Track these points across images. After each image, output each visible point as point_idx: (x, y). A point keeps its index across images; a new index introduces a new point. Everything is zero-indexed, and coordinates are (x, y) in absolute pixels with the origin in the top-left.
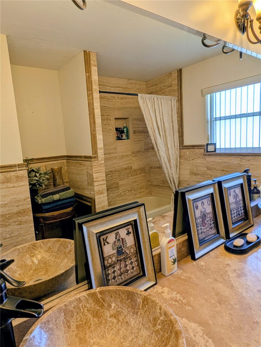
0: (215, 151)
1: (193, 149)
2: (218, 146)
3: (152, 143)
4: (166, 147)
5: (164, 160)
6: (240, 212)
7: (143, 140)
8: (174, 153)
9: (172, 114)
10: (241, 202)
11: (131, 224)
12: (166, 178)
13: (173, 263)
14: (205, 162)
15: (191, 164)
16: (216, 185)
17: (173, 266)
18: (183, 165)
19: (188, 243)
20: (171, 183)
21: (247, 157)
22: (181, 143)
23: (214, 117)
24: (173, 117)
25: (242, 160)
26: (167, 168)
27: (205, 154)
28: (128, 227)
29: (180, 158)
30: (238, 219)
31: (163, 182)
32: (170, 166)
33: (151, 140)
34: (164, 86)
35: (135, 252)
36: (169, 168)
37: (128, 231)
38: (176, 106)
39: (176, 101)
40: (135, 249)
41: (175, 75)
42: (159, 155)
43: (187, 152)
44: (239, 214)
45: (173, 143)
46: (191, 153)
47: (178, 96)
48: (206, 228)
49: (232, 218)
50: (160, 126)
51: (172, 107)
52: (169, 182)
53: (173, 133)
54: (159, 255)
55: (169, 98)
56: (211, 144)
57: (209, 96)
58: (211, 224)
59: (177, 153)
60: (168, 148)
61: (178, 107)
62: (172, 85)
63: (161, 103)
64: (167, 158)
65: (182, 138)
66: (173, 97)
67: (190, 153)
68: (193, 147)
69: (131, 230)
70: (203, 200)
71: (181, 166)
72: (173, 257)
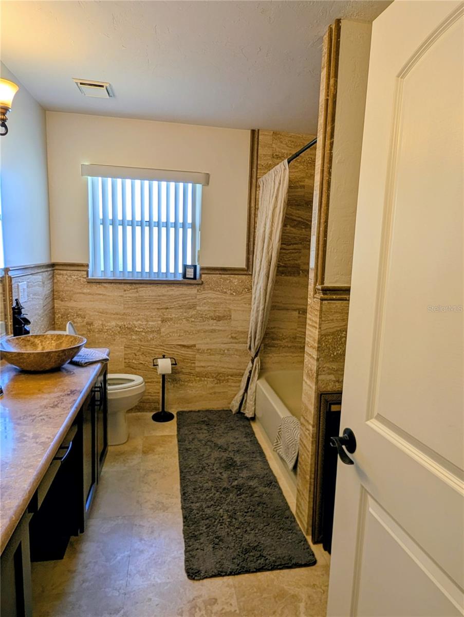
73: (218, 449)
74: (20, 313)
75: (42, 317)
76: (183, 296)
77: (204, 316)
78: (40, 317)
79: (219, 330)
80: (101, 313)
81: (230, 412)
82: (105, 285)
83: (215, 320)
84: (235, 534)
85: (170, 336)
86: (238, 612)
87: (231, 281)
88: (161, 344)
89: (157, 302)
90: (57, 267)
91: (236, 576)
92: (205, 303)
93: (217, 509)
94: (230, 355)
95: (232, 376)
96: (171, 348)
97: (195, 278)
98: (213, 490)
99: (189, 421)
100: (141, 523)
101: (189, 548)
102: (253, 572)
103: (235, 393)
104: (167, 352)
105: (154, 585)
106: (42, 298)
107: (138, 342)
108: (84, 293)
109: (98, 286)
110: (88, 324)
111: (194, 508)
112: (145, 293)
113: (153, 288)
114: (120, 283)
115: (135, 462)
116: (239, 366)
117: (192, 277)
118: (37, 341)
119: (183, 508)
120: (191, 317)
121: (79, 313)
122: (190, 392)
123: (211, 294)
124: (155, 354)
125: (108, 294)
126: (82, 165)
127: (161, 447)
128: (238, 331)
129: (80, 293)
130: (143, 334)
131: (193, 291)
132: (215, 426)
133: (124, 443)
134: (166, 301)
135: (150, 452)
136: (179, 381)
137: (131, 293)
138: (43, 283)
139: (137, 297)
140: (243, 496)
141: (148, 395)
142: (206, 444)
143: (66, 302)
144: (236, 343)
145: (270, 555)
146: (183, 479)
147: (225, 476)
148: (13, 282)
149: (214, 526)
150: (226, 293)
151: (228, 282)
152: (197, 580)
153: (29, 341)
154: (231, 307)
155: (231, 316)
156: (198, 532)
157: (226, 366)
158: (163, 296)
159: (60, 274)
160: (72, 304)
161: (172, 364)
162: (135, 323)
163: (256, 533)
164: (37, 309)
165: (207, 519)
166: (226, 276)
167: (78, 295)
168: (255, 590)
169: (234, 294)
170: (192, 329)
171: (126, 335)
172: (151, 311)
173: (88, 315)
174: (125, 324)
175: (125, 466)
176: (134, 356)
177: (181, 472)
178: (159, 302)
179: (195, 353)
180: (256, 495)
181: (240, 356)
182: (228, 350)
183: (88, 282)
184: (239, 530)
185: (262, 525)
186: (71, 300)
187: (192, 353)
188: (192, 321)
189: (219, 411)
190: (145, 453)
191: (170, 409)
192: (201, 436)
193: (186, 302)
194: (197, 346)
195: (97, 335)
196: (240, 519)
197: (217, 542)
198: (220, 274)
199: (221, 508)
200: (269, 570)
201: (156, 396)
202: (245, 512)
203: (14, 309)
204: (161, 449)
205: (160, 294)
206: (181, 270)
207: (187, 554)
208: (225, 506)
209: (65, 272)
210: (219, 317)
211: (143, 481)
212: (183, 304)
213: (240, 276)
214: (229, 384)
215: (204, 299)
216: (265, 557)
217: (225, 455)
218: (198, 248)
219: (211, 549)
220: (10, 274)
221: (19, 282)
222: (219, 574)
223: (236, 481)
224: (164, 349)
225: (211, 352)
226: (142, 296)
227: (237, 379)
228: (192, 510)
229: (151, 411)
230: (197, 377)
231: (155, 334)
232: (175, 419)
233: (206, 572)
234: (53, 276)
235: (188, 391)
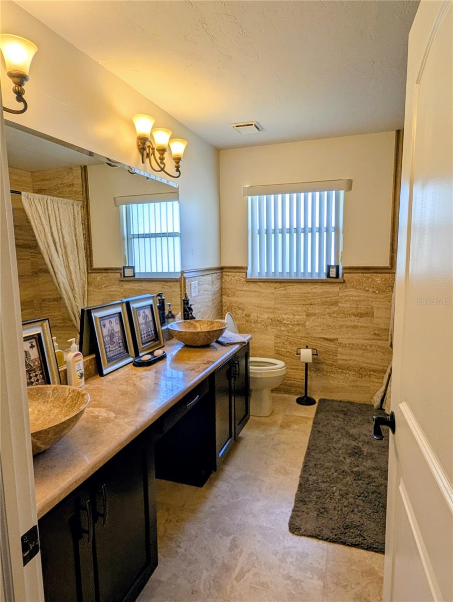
0: (134, 276)
1: (106, 273)
2: (137, 271)
3: (45, 264)
4: (67, 270)
5: (64, 287)
6: (150, 333)
7: (28, 259)
8: (79, 279)
9: (75, 224)
10: (152, 323)
11: (35, 338)
12: (69, 314)
13: (79, 377)
14: (122, 290)
15: (104, 293)
16: (124, 305)
17: (80, 380)
18: (93, 295)
19: (95, 362)
20: (76, 319)
21: (169, 283)
22: (89, 264)
23: (132, 233)
24: (77, 229)
25: (164, 287)
26: (70, 299)
27: (122, 279)
28: (32, 340)
29: (88, 285)
30: (149, 340)
31: (63, 320)
32: (74, 296)
33: (43, 258)
34: (62, 184)
35: (39, 365)
36: (72, 298)
37: (32, 344)
38: (80, 213)
39: (80, 206)
40: (40, 362)
41: (78, 172)
42: (57, 280)
43: (98, 277)
44: (149, 335)
45: (78, 264)
46: (104, 278)
47: (83, 201)
48: (114, 347)
49: (142, 338)
50: (57, 240)
51: (74, 215)
52: (73, 318)
53: (78, 251)
54: (65, 371)
55: (69, 202)
56: (128, 267)
57: (124, 206)
58: (119, 343)
59: (84, 279)
60: (70, 270)
61: (83, 215)
62: (73, 184)
63: (58, 209)
64: (70, 285)
65: (90, 257)
66: (77, 202)
67: (102, 278)
68: (106, 270)
69: (34, 344)
70: (111, 319)
71: (89, 297)
72: (80, 371)
73: (349, 437)
74: (188, 303)
75: (211, 308)
76: (326, 293)
77: (346, 312)
78: (208, 308)
79: (361, 327)
80: (256, 306)
81: (372, 407)
82: (260, 284)
83: (357, 316)
84: (341, 510)
85: (314, 330)
86: (324, 571)
87: (373, 280)
88: (306, 336)
89: (302, 298)
90: (225, 270)
91: (331, 543)
92: (346, 301)
93: (331, 486)
94: (372, 351)
95: (374, 372)
96: (315, 340)
97: (337, 276)
98: (332, 470)
99: (327, 409)
100: (264, 479)
101: (296, 509)
102: (348, 545)
103: (377, 389)
104: (311, 343)
105: (260, 527)
106: (211, 293)
107: (286, 333)
108: (243, 290)
109: (254, 284)
110: (246, 315)
111: (311, 479)
112: (292, 290)
113: (299, 286)
114: (272, 282)
115: (272, 433)
116: (382, 362)
117: (335, 276)
118: (197, 324)
119: (301, 477)
120: (333, 313)
121: (240, 306)
122: (332, 382)
123: (353, 292)
124: (300, 344)
125: (262, 291)
126: (244, 188)
127: (297, 425)
128: (381, 329)
129: (240, 290)
130: (290, 326)
131: (336, 289)
132: (352, 417)
133: (267, 417)
134: (311, 298)
135: (287, 427)
136: (322, 370)
137: (281, 291)
138: (213, 282)
139: (285, 294)
140: (360, 482)
141: (294, 380)
142: (338, 431)
143: (231, 297)
144: (379, 340)
145: (370, 537)
146: (308, 454)
147: (348, 461)
148: (187, 281)
149: (324, 498)
150: (368, 291)
151: (370, 280)
152: (296, 535)
153: (192, 324)
154: (373, 304)
155: (373, 313)
156: (308, 499)
157: (368, 361)
158: (308, 293)
159: (226, 276)
160: (234, 299)
161: (313, 355)
162: (283, 316)
163: (362, 516)
164: (206, 302)
165: (320, 491)
166: (368, 275)
167: (239, 292)
168: (346, 560)
169: (377, 292)
170: (335, 324)
171: (277, 326)
172: (297, 307)
173: (246, 309)
174: (275, 317)
175: (263, 434)
176: (283, 345)
177: (308, 449)
178: (304, 298)
179: (337, 347)
180: (374, 484)
181: (383, 353)
182: (371, 346)
183: (247, 282)
184: (346, 509)
185: (371, 510)
186: (234, 296)
187: (334, 346)
188: (334, 317)
189: (360, 404)
190: (282, 427)
191: (314, 395)
192: (336, 423)
193: (329, 299)
194: (339, 340)
195: (253, 325)
196: (350, 500)
197: (322, 512)
198: (362, 273)
199: (335, 486)
200: (364, 549)
201: (300, 382)
202: (357, 496)
203: (184, 300)
204: (296, 427)
205: (305, 292)
206: (325, 271)
207: (294, 513)
208: (339, 485)
209: (230, 274)
210: (361, 314)
211: (274, 449)
212: (326, 300)
213: (383, 275)
214: (372, 379)
215: (347, 296)
216: (364, 537)
217: (354, 443)
218: (341, 250)
219: (316, 516)
220: (185, 275)
221: (192, 281)
222: (316, 537)
223: (357, 468)
224: (308, 341)
225: (352, 346)
226: (290, 293)
227: (380, 375)
228: (308, 480)
229: (297, 395)
230: (340, 369)
231: (300, 327)
232: (316, 405)
233: (305, 531)
234: (222, 277)
235: (331, 381)
